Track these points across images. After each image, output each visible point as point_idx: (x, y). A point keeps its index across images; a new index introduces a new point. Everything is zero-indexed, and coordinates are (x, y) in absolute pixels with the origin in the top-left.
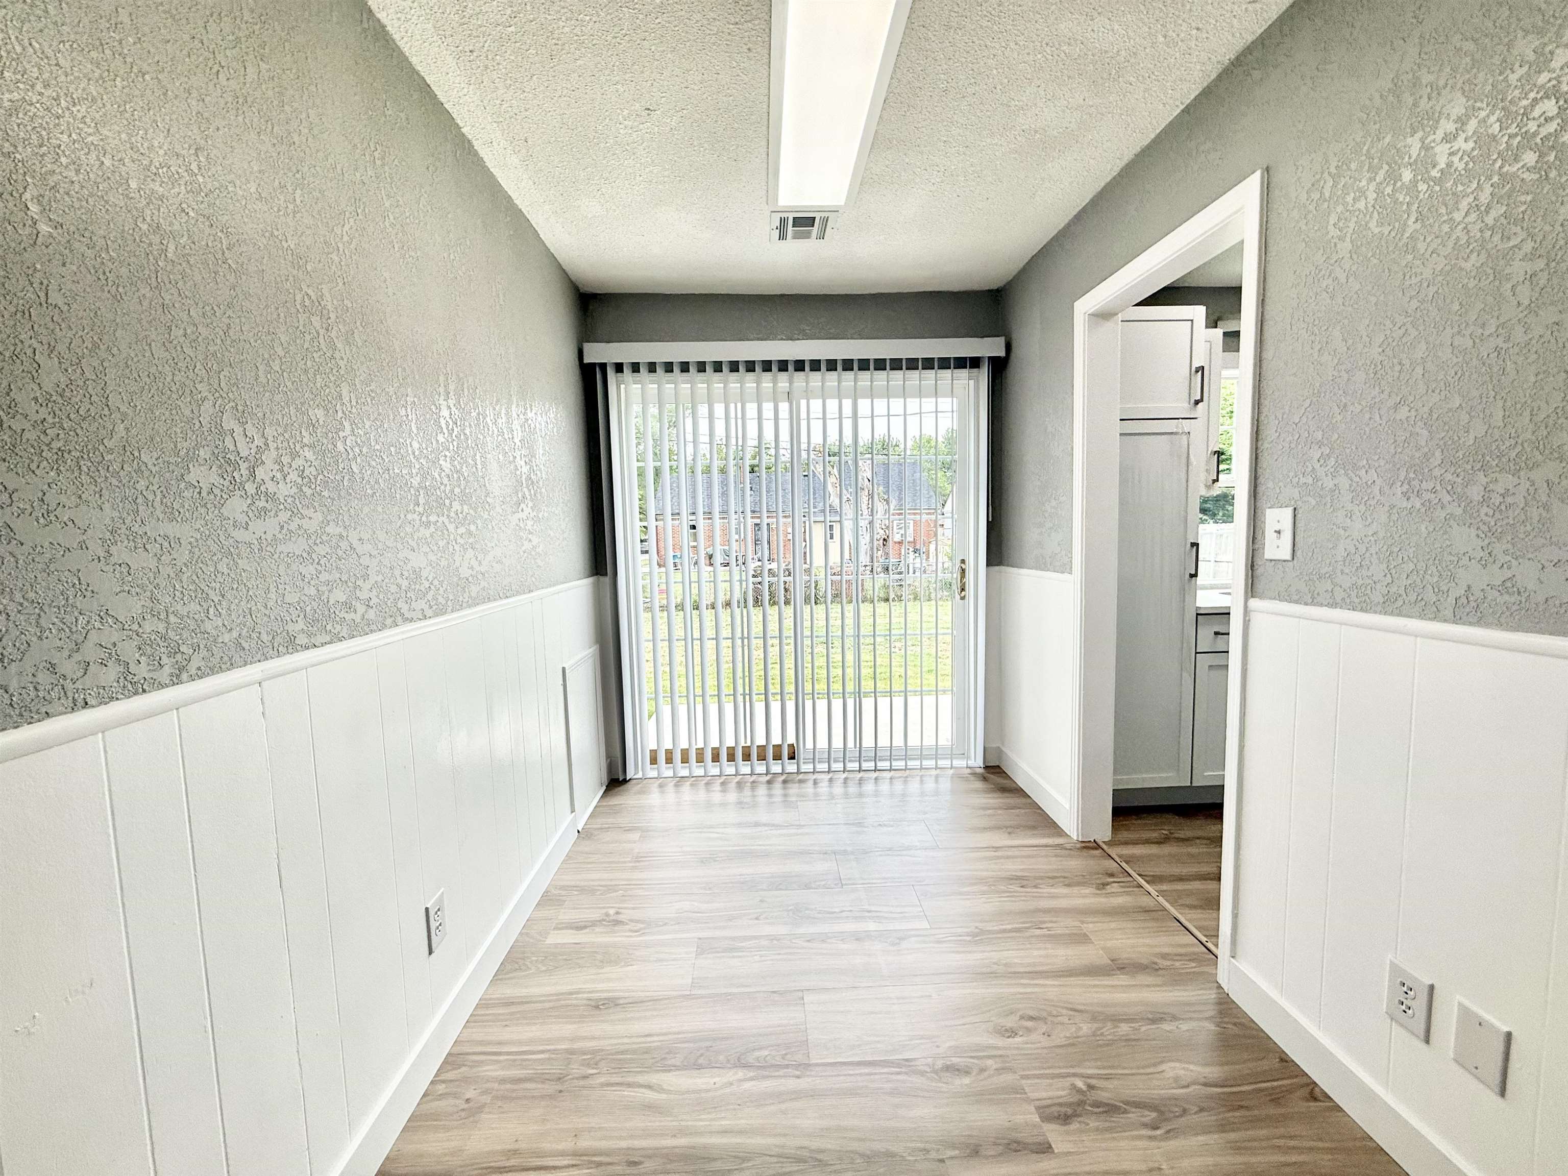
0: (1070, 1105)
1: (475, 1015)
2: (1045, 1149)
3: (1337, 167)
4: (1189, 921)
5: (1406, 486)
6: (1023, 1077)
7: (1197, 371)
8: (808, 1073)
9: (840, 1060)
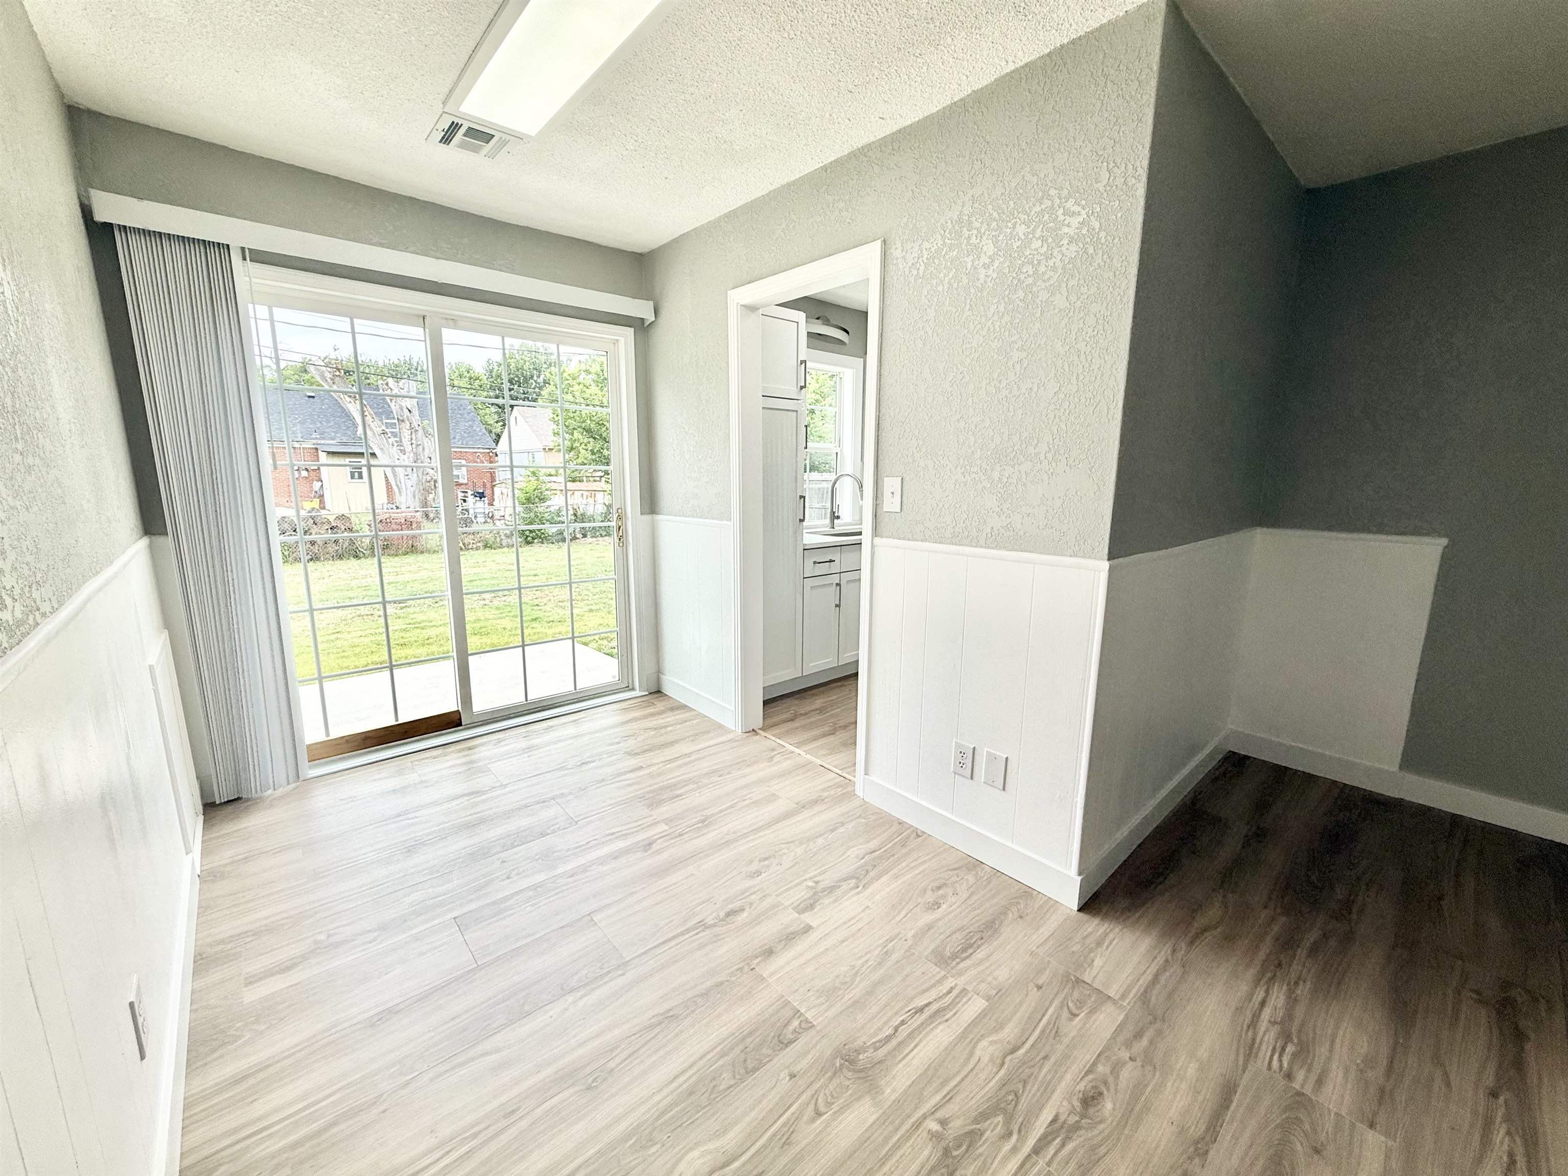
0: (809, 898)
1: (188, 1118)
2: (808, 929)
3: (927, 259)
4: (829, 764)
5: (963, 469)
6: (777, 896)
7: (801, 364)
8: (629, 968)
9: (648, 947)
